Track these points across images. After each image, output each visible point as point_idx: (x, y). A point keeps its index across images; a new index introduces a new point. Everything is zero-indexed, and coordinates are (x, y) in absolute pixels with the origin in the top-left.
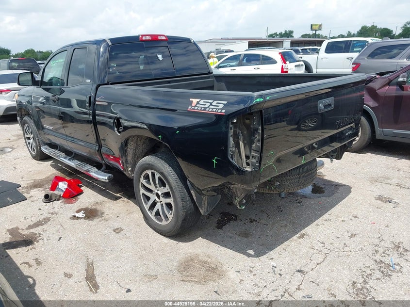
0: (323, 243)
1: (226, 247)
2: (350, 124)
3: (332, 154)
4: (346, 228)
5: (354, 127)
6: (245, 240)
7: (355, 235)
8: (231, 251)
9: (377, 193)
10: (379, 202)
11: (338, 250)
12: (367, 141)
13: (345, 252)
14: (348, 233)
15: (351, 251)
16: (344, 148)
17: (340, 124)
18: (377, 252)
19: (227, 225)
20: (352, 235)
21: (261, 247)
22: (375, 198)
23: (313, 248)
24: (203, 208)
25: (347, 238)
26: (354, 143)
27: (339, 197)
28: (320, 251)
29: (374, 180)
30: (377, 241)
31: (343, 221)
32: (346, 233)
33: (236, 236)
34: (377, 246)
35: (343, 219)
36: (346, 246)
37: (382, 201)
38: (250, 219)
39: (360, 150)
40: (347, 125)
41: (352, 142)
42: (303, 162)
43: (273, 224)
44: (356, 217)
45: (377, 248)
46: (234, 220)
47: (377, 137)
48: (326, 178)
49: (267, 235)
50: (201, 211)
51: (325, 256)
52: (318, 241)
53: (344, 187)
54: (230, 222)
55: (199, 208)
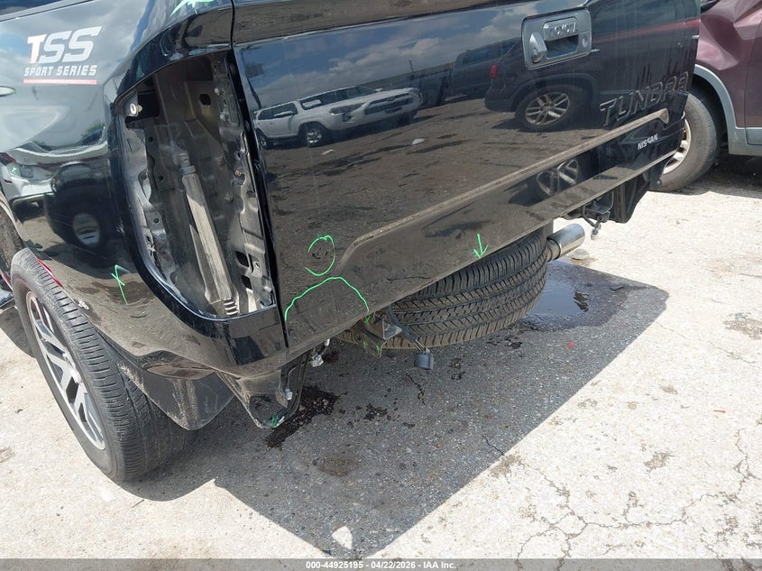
0: (566, 493)
1: (270, 514)
2: (650, 111)
3: (596, 209)
4: (640, 431)
5: (667, 121)
6: (336, 483)
7: (665, 456)
8: (282, 530)
9: (731, 308)
10: (737, 334)
11: (607, 521)
12: (707, 162)
13: (631, 530)
14: (644, 449)
15: (649, 524)
16: (638, 188)
17: (614, 112)
18: (732, 523)
19: (300, 432)
20: (656, 456)
21: (374, 512)
22: (726, 323)
23: (530, 515)
24: (183, 412)
25: (641, 470)
26: (667, 170)
27: (627, 325)
28: (552, 526)
29: (722, 268)
30: (730, 482)
31: (632, 406)
32: (637, 450)
33: (313, 469)
34: (732, 499)
35: (632, 398)
36: (635, 505)
37: (745, 330)
38: (370, 407)
39: (688, 185)
40: (640, 114)
41: (659, 167)
42: (479, 254)
43: (431, 420)
44: (670, 390)
45: (731, 506)
46: (326, 412)
47: (733, 150)
48: (594, 266)
49: (403, 466)
50: (175, 419)
51: (566, 547)
52: (552, 484)
53: (641, 292)
54: (310, 420)
55: (168, 414)
